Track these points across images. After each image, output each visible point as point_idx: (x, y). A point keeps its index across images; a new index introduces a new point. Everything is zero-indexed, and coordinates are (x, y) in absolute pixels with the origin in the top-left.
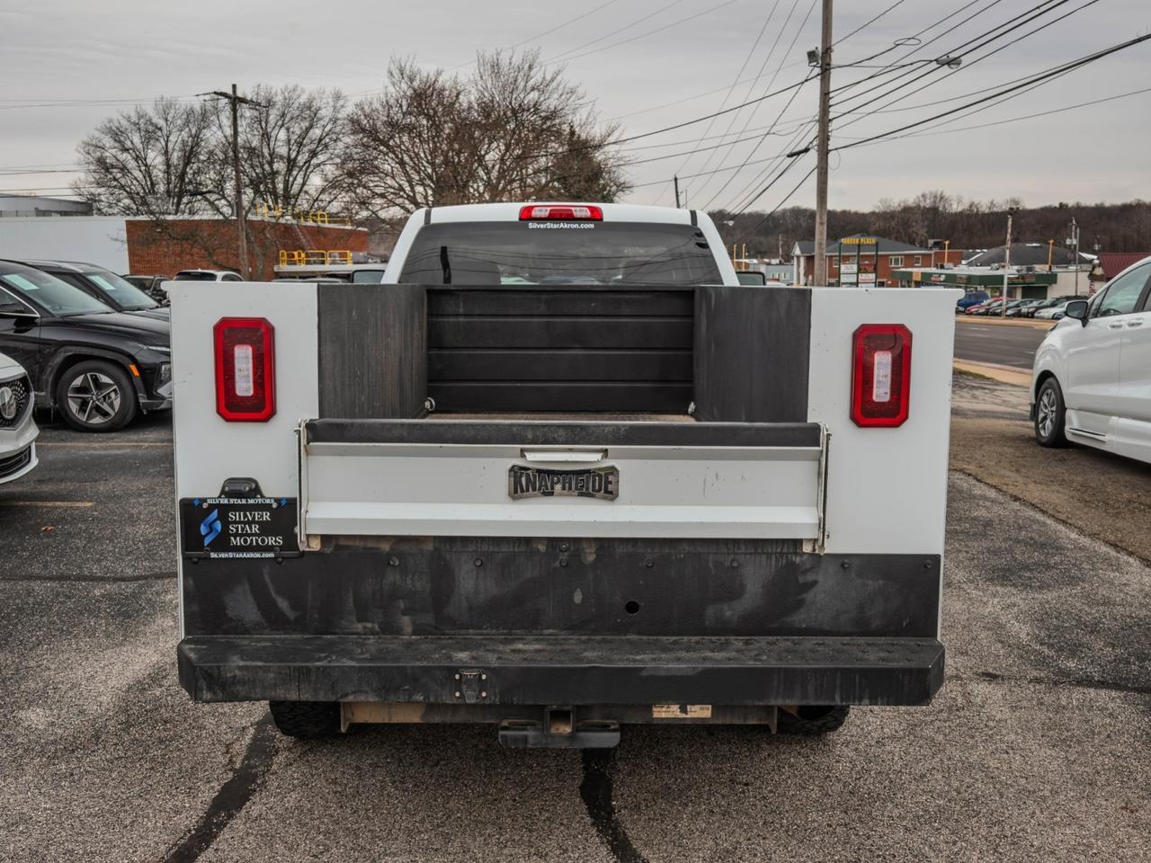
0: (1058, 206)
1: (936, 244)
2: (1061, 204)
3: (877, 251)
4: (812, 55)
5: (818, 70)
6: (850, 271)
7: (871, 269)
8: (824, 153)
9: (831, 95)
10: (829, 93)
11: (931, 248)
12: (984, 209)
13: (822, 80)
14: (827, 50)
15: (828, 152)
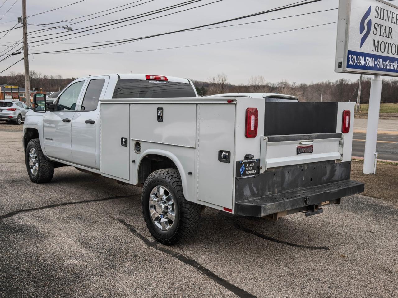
0: (71, 78)
1: (36, 89)
2: (72, 78)
3: (19, 91)
4: (19, 19)
5: (22, 25)
6: (9, 98)
7: (17, 97)
8: (26, 55)
9: (28, 34)
10: (27, 33)
11: (34, 91)
12: (49, 78)
13: (23, 28)
14: (25, 18)
15: (28, 55)
